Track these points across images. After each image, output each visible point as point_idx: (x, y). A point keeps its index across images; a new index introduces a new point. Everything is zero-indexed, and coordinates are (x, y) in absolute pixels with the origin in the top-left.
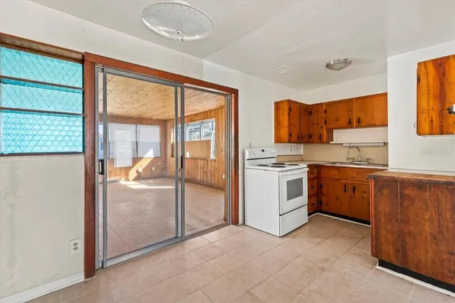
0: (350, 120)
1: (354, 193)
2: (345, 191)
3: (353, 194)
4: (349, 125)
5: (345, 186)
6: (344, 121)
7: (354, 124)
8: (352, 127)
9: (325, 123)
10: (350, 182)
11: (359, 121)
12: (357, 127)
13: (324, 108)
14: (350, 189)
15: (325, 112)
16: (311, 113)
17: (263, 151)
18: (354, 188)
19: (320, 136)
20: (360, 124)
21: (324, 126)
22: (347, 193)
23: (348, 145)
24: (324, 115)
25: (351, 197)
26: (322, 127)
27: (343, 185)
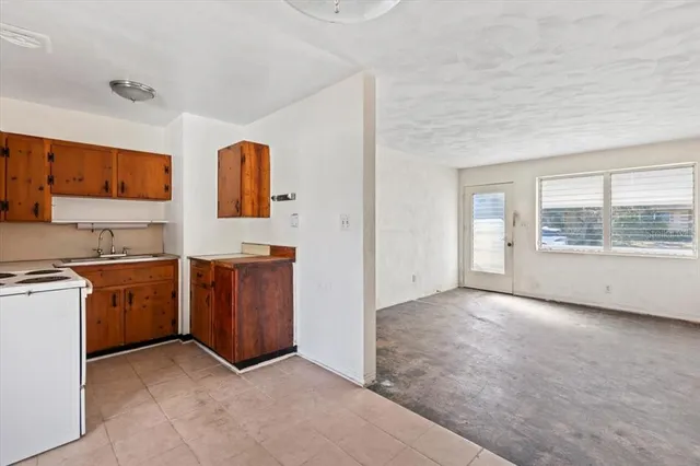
0: (107, 183)
1: (131, 303)
2: (115, 305)
3: (128, 307)
4: (106, 192)
5: (114, 297)
6: (93, 183)
7: (115, 192)
8: (110, 197)
9: (51, 180)
10: (122, 288)
11: (123, 188)
12: (119, 197)
14: (121, 299)
15: (51, 157)
16: (6, 152)
18: (131, 296)
19: (37, 205)
20: (124, 192)
21: (47, 186)
22: (117, 309)
23: (90, 226)
24: (47, 163)
25: (125, 311)
26: (41, 189)
27: (111, 295)
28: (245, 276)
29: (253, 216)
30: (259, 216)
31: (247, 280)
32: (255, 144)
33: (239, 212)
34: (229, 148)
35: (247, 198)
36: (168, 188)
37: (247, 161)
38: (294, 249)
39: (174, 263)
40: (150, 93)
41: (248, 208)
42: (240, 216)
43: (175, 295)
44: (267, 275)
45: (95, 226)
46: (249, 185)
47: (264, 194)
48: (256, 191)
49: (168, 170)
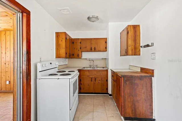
0: (91, 48)
1: (95, 81)
2: (92, 81)
4: (91, 50)
6: (88, 48)
7: (93, 50)
8: (92, 51)
9: (80, 48)
10: (93, 76)
11: (95, 49)
12: (94, 51)
13: (80, 41)
14: (93, 80)
15: (80, 43)
16: (73, 43)
17: (51, 63)
18: (95, 79)
19: (78, 54)
20: (95, 50)
21: (80, 50)
22: (92, 82)
23: (89, 59)
24: (80, 44)
25: (94, 83)
26: (79, 50)
27: (91, 78)
28: (126, 81)
29: (132, 55)
30: (135, 55)
31: (127, 83)
32: (133, 25)
33: (127, 54)
34: (123, 30)
35: (130, 48)
36: (106, 48)
37: (130, 33)
38: (153, 70)
39: (107, 71)
40: (97, 18)
41: (130, 52)
42: (127, 55)
43: (107, 80)
44: (137, 81)
45: (90, 59)
46: (130, 42)
47: (137, 45)
48: (134, 44)
49: (106, 42)
